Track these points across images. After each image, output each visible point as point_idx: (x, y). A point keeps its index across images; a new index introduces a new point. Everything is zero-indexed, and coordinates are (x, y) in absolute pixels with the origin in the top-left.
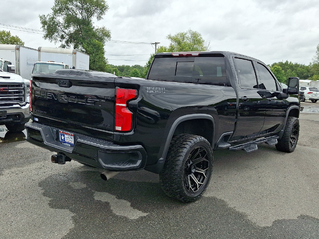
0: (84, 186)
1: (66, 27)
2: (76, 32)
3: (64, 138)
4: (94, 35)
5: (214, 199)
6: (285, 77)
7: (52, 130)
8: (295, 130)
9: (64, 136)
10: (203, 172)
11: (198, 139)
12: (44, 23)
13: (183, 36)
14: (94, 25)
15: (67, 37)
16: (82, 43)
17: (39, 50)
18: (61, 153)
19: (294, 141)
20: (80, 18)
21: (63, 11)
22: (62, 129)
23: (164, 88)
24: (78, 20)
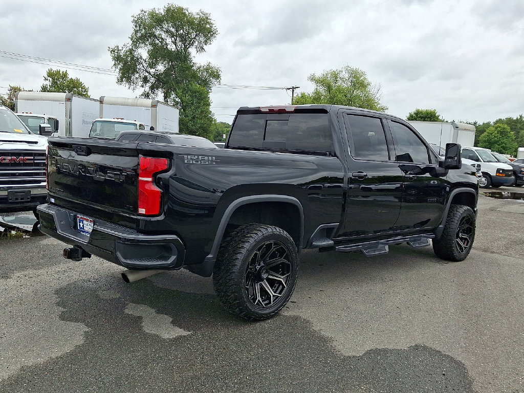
0: (118, 295)
1: (152, 65)
2: (167, 72)
3: (83, 226)
4: (194, 76)
5: (296, 318)
6: (516, 143)
7: (70, 215)
8: (468, 226)
9: (83, 223)
10: (282, 279)
11: (270, 230)
12: (118, 59)
13: (335, 76)
14: (194, 60)
15: (153, 80)
16: (175, 90)
17: (101, 102)
18: (78, 246)
19: (465, 244)
20: (173, 50)
21: (148, 40)
22: (81, 213)
23: (214, 158)
24: (170, 52)
